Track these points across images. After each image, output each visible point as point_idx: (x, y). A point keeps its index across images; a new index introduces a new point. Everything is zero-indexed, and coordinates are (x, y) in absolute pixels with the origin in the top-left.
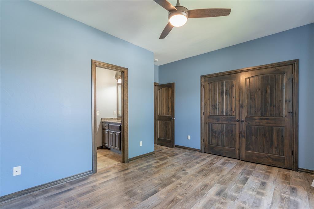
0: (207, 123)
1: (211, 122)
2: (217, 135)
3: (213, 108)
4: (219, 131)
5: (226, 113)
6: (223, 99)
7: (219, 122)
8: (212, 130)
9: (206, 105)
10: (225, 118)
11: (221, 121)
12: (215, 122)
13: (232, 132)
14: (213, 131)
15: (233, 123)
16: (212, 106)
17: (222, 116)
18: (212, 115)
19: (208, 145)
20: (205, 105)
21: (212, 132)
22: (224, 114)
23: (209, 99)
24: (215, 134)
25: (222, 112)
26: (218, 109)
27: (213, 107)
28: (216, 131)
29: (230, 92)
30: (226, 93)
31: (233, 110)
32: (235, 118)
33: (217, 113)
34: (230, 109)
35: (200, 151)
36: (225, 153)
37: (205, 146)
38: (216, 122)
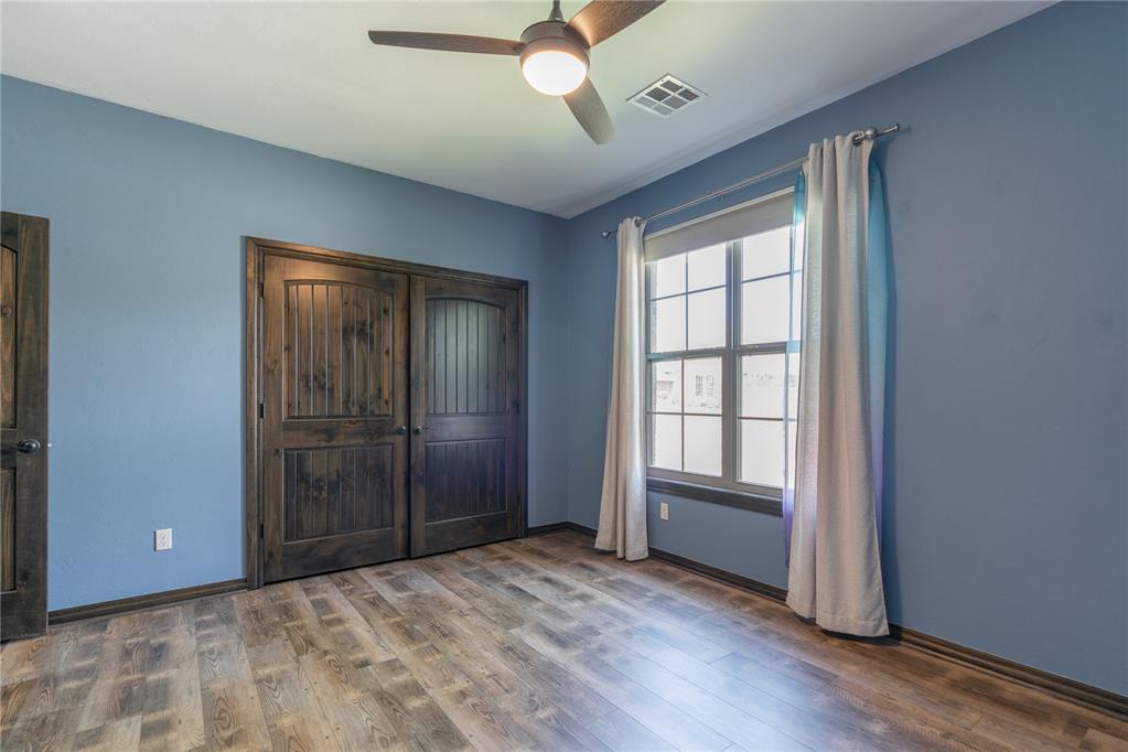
0: (277, 451)
1: (303, 445)
2: (324, 494)
3: (307, 385)
4: (334, 476)
5: (363, 409)
6: (348, 353)
7: (333, 443)
8: (303, 478)
9: (276, 372)
10: (358, 425)
11: (341, 437)
12: (315, 444)
13: (379, 472)
14: (307, 483)
15: (388, 439)
16: (305, 378)
17: (344, 416)
18: (303, 414)
19: (284, 547)
20: (268, 372)
21: (303, 485)
22: (355, 411)
23: (289, 348)
24: (315, 494)
25: (346, 402)
26: (331, 391)
27: (308, 382)
28: (319, 480)
29: (375, 332)
30: (362, 334)
31: (386, 394)
32: (393, 422)
33: (324, 405)
34: (376, 391)
35: (247, 584)
36: (359, 553)
37: (271, 555)
38: (323, 444)
